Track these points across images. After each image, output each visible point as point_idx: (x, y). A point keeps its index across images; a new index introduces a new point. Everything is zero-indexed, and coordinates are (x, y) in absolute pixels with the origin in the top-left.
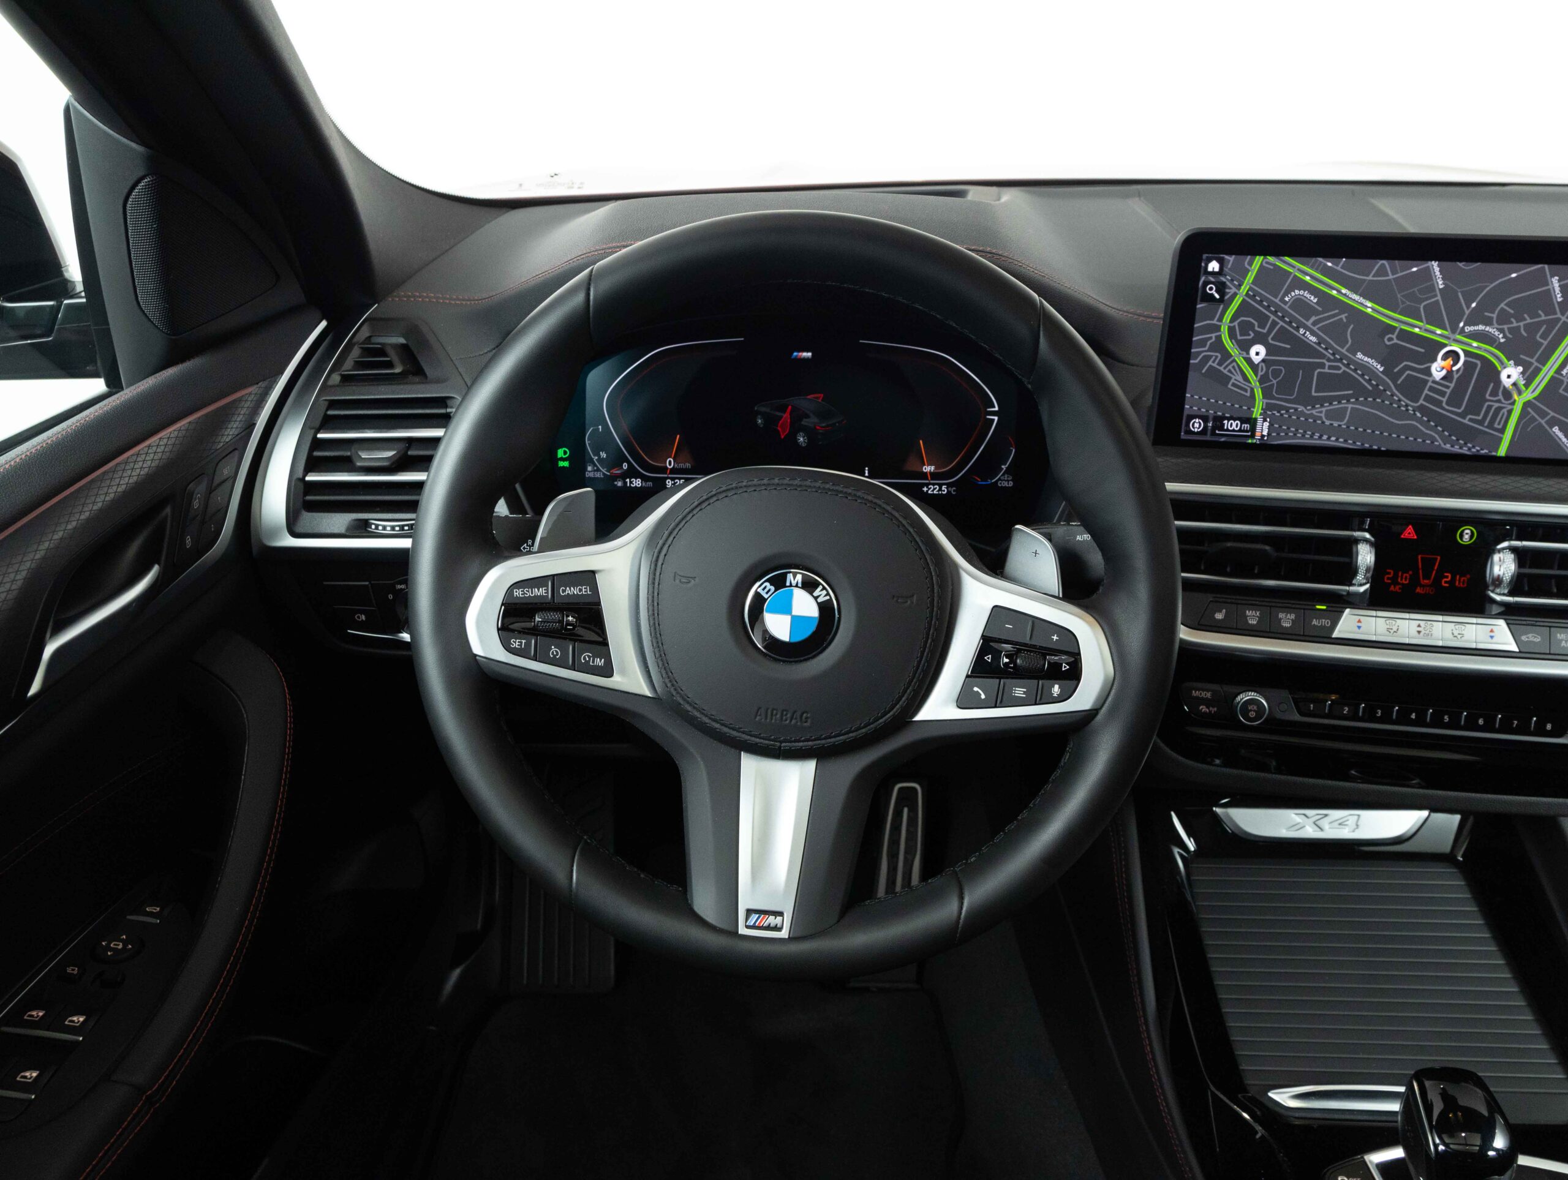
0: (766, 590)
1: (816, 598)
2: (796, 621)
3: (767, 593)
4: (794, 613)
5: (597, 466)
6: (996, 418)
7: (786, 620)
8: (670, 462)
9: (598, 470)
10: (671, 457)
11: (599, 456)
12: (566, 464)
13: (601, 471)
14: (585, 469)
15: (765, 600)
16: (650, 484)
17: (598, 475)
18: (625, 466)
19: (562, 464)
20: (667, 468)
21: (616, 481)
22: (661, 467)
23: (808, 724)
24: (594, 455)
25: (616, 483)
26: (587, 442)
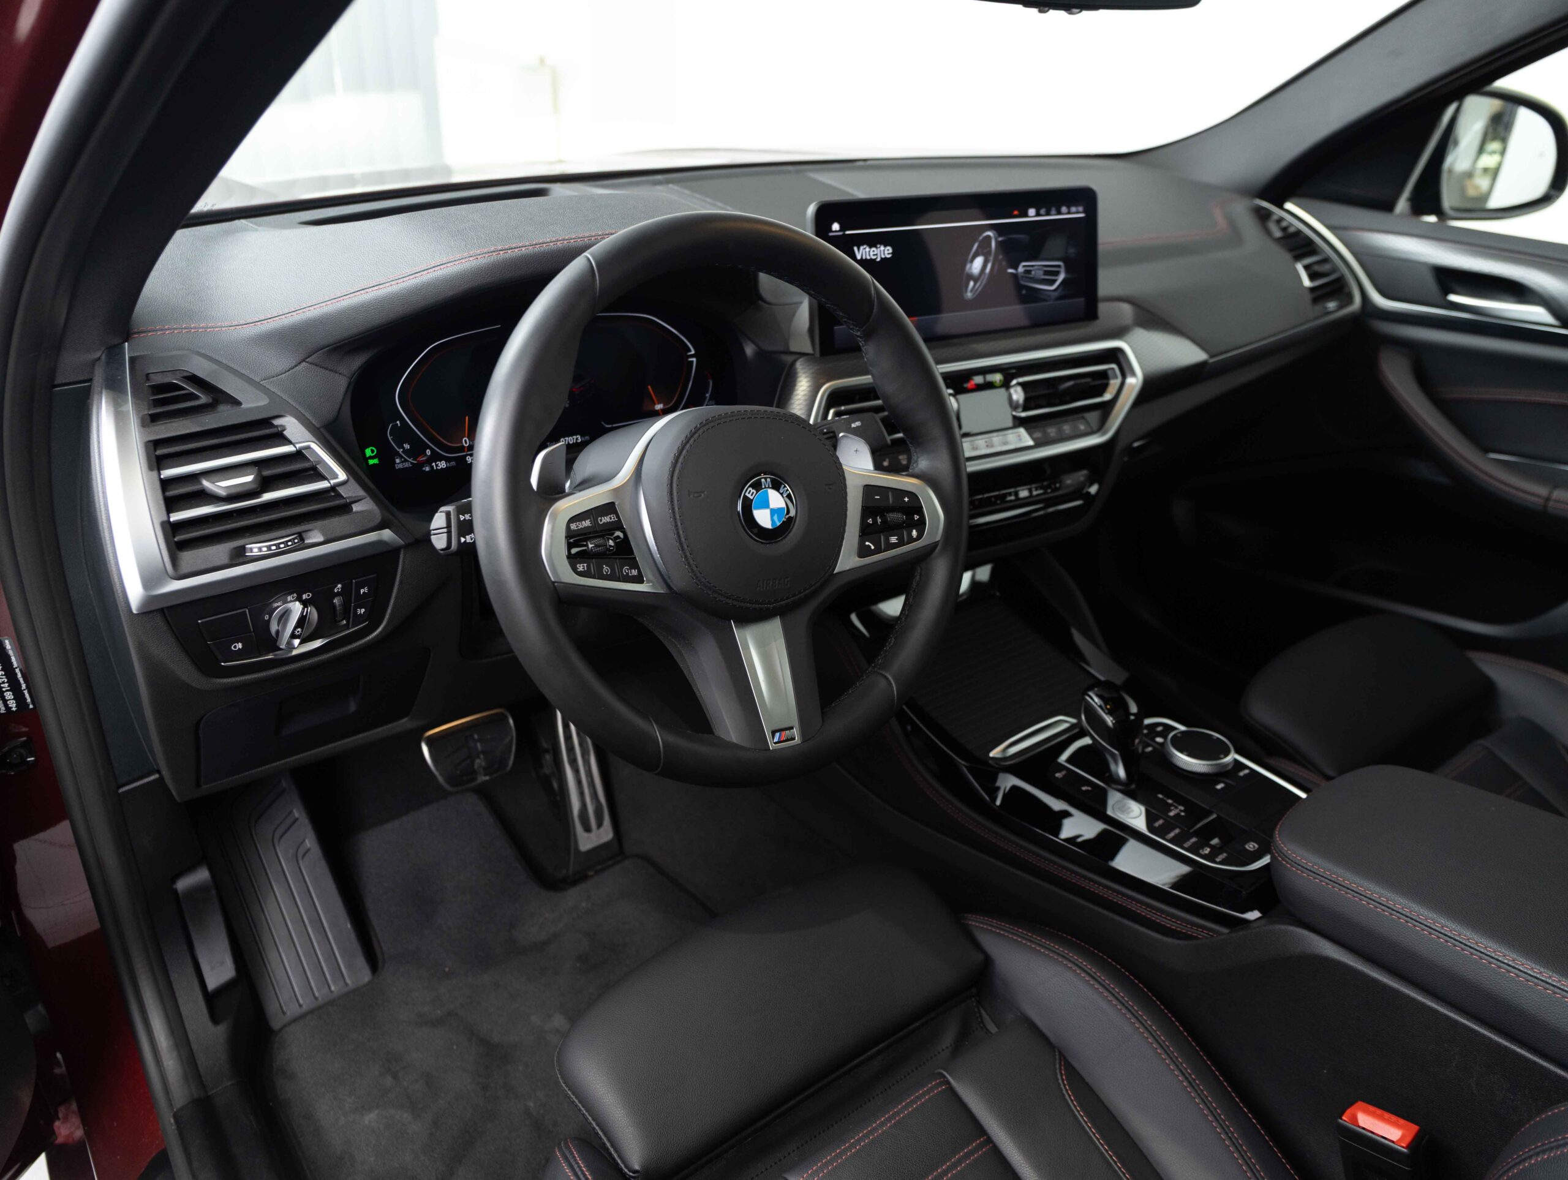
0: (751, 492)
1: (782, 494)
2: (773, 512)
3: (752, 495)
4: (771, 507)
5: (404, 458)
6: (694, 359)
7: (767, 512)
8: (465, 441)
9: (406, 461)
10: (465, 437)
11: (404, 448)
12: (375, 461)
13: (409, 461)
14: (395, 463)
15: (752, 500)
16: (453, 463)
17: (407, 465)
18: (428, 452)
19: (371, 462)
20: (465, 447)
21: (424, 467)
22: (458, 447)
23: (789, 586)
24: (399, 449)
25: (424, 469)
26: (390, 438)
